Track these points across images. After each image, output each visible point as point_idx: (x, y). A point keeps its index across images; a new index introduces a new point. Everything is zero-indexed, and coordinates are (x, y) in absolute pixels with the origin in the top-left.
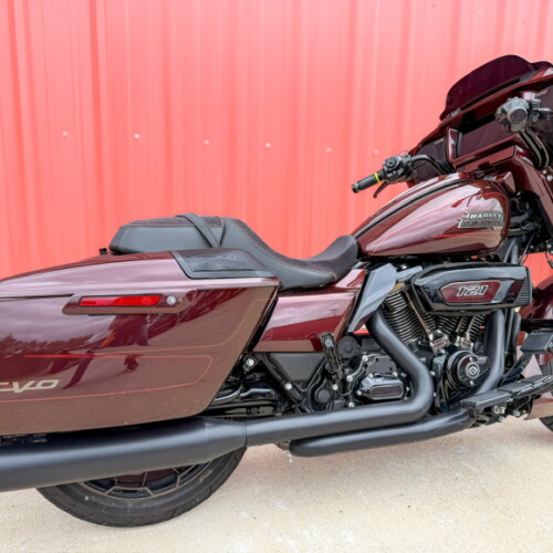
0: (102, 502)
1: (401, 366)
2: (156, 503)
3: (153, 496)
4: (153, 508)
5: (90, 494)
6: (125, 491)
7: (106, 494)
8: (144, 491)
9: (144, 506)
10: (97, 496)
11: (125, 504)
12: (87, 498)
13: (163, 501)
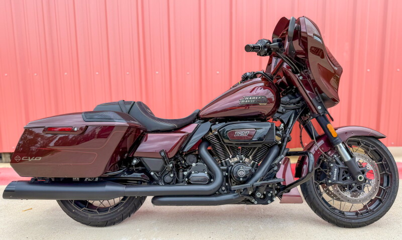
0: (79, 213)
1: (209, 169)
2: (100, 217)
3: (99, 214)
4: (98, 219)
5: (75, 209)
6: (89, 211)
7: (81, 210)
8: (96, 212)
9: (95, 217)
10: (77, 210)
11: (88, 216)
12: (74, 211)
13: (102, 217)
